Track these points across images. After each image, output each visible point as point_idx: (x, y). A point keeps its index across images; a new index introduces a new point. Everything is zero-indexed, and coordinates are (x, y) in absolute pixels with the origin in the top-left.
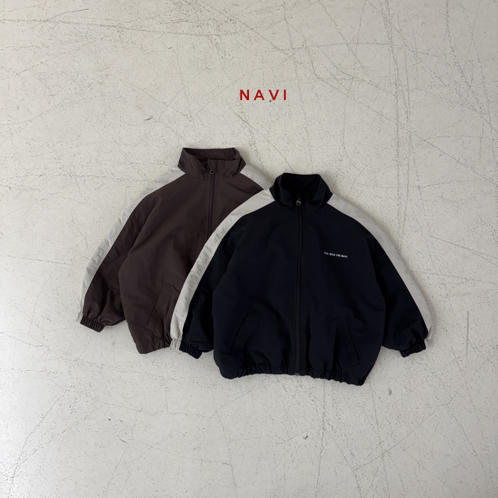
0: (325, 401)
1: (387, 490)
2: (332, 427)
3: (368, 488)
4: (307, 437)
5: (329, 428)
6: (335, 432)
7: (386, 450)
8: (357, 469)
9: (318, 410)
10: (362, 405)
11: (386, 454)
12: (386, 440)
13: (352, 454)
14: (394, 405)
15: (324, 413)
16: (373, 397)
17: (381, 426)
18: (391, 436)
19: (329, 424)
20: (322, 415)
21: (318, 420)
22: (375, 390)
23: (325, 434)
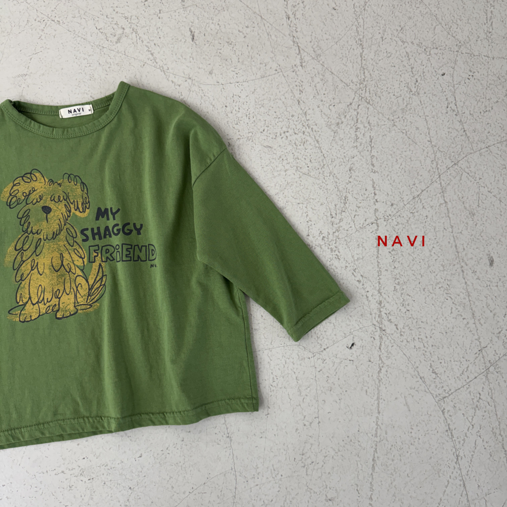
0: (380, 281)
1: (498, 432)
2: (395, 325)
3: (466, 430)
4: (353, 345)
5: (390, 328)
6: (401, 335)
7: (492, 361)
8: (445, 397)
9: (370, 298)
10: (446, 286)
11: (492, 369)
12: (491, 345)
13: (435, 372)
14: (500, 284)
15: (380, 303)
16: (463, 271)
17: (479, 320)
18: (498, 337)
19: (390, 321)
20: (377, 305)
21: (371, 314)
22: (465, 259)
23: (385, 338)
